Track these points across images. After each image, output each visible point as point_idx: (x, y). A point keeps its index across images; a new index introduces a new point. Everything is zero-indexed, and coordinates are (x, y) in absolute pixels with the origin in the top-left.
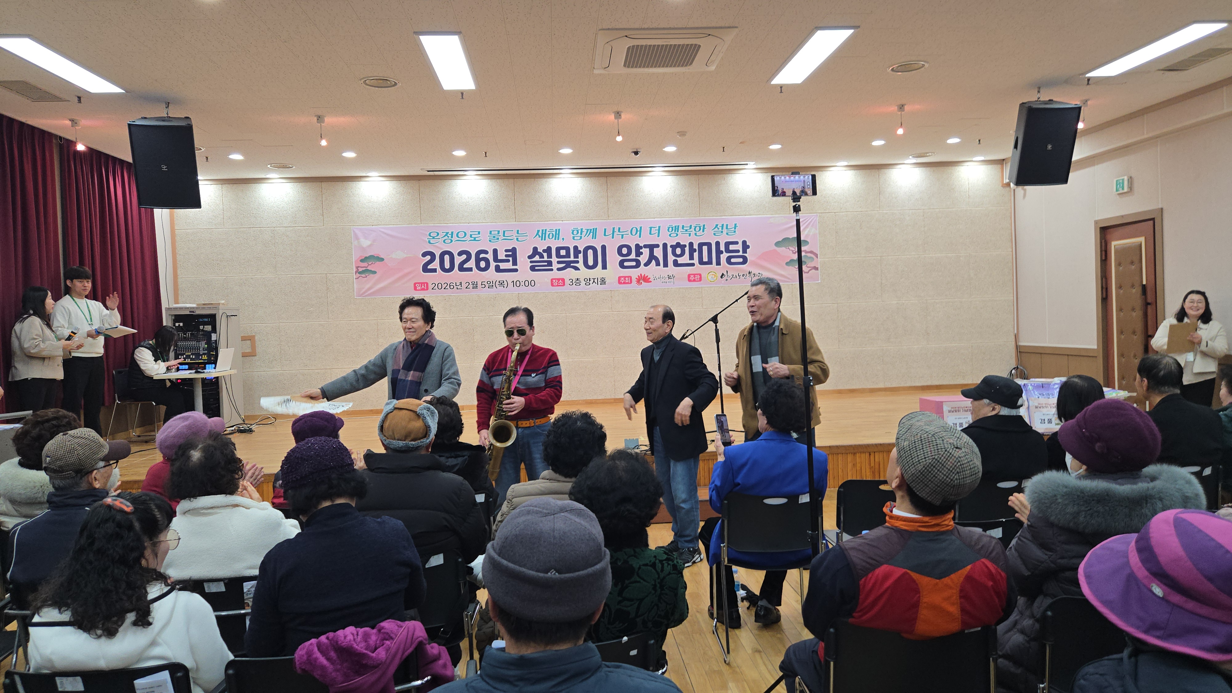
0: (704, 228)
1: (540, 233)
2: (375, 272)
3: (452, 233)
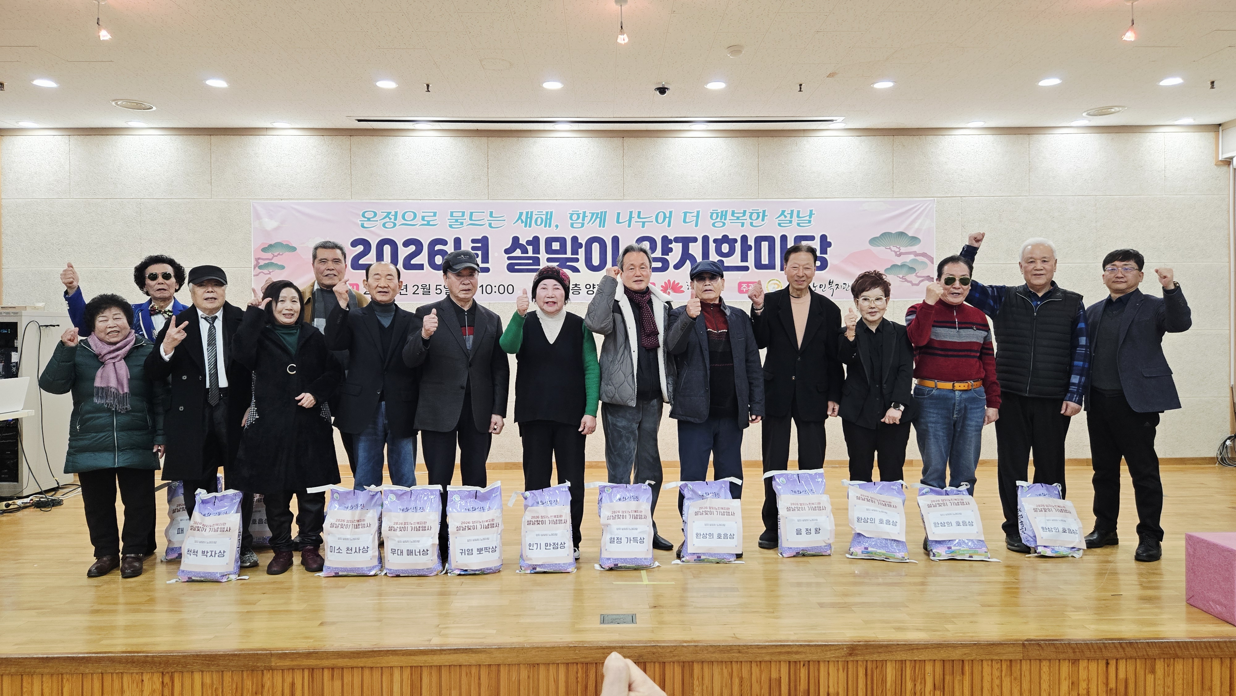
0: (764, 216)
1: (524, 218)
2: (282, 267)
3: (396, 213)
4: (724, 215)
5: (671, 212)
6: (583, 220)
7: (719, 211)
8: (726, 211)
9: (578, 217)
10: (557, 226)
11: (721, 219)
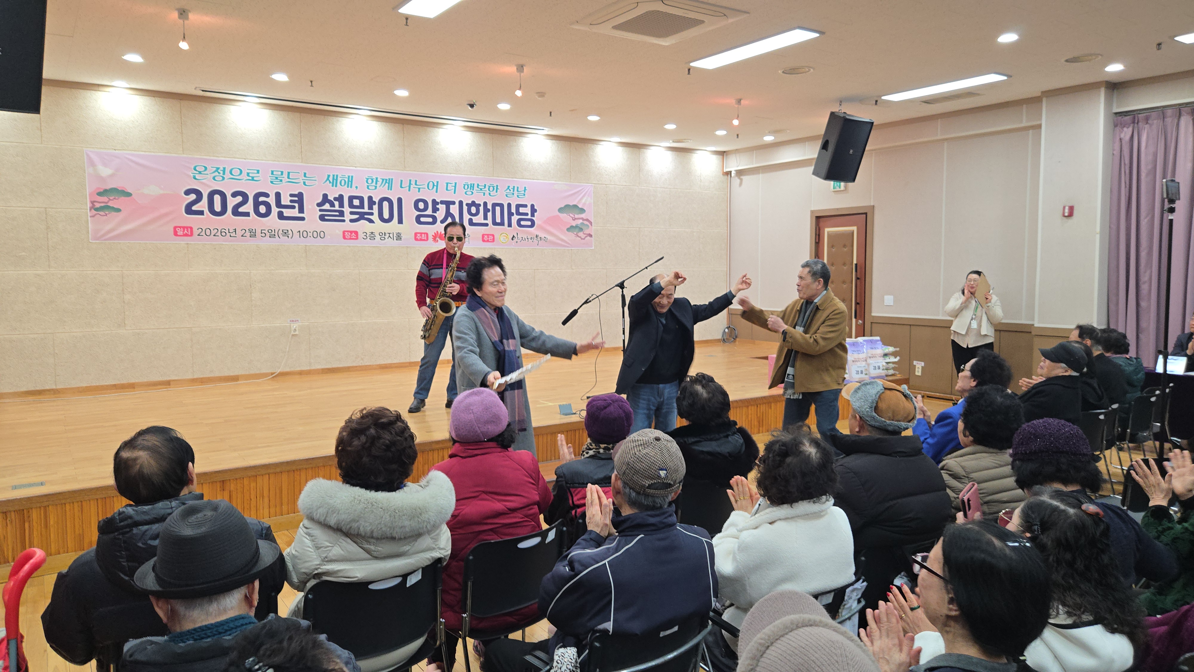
0: (497, 188)
1: (331, 179)
2: (118, 210)
3: (224, 168)
4: (472, 186)
5: (438, 182)
6: (376, 184)
7: (469, 184)
8: (474, 184)
9: (372, 181)
10: (357, 187)
11: (471, 189)
